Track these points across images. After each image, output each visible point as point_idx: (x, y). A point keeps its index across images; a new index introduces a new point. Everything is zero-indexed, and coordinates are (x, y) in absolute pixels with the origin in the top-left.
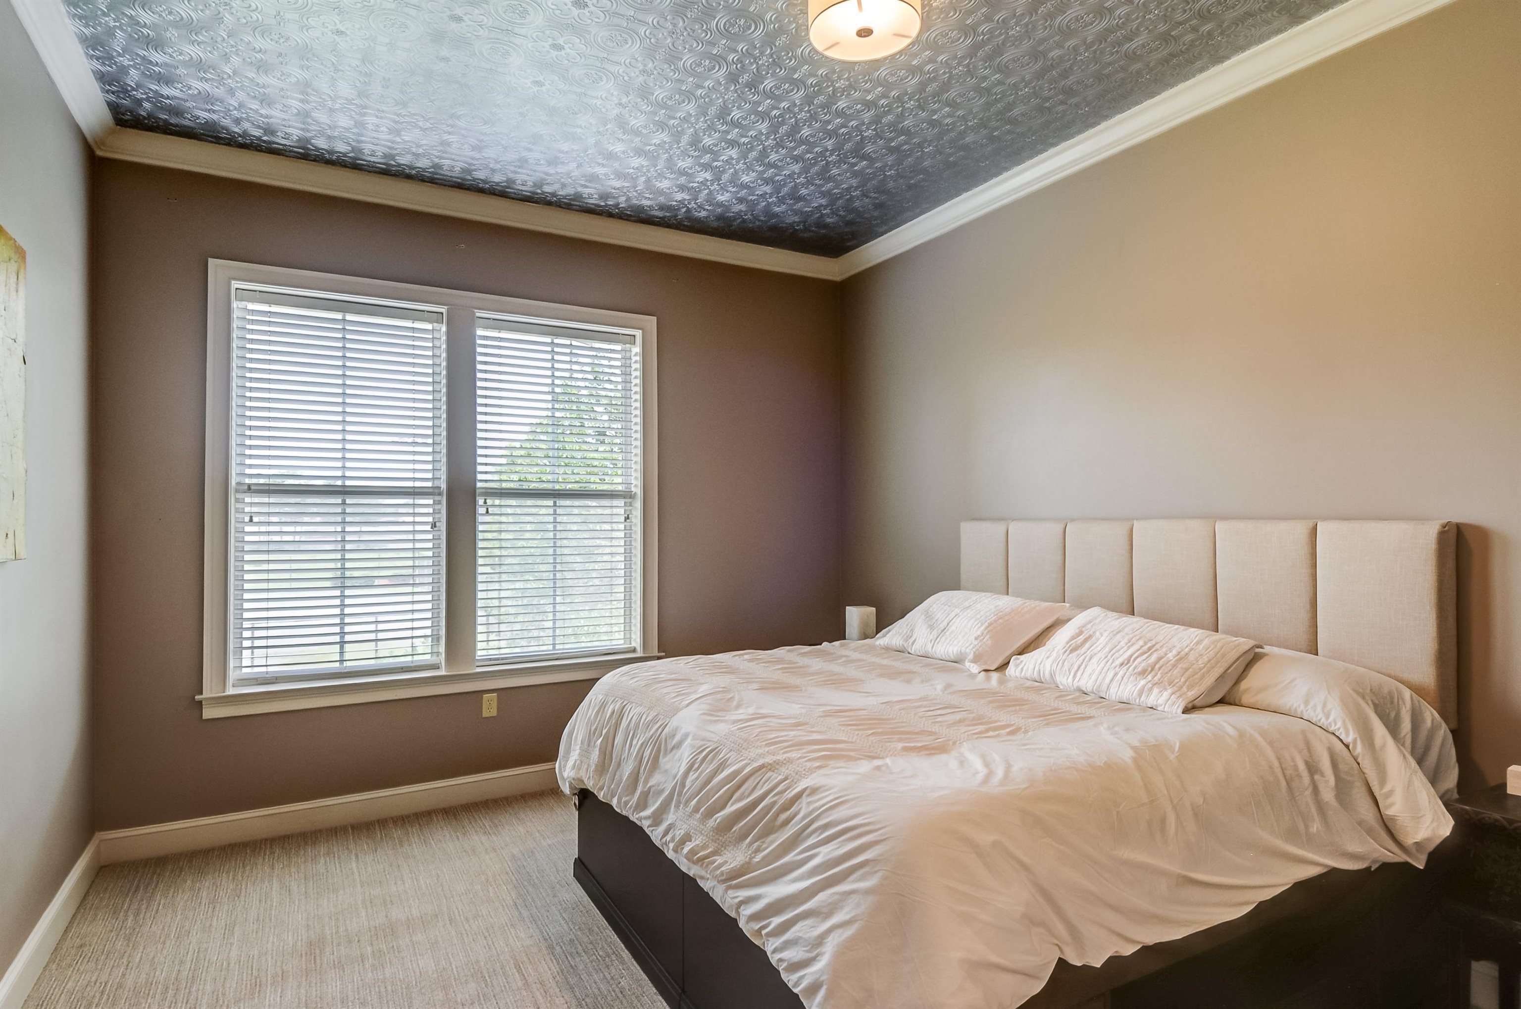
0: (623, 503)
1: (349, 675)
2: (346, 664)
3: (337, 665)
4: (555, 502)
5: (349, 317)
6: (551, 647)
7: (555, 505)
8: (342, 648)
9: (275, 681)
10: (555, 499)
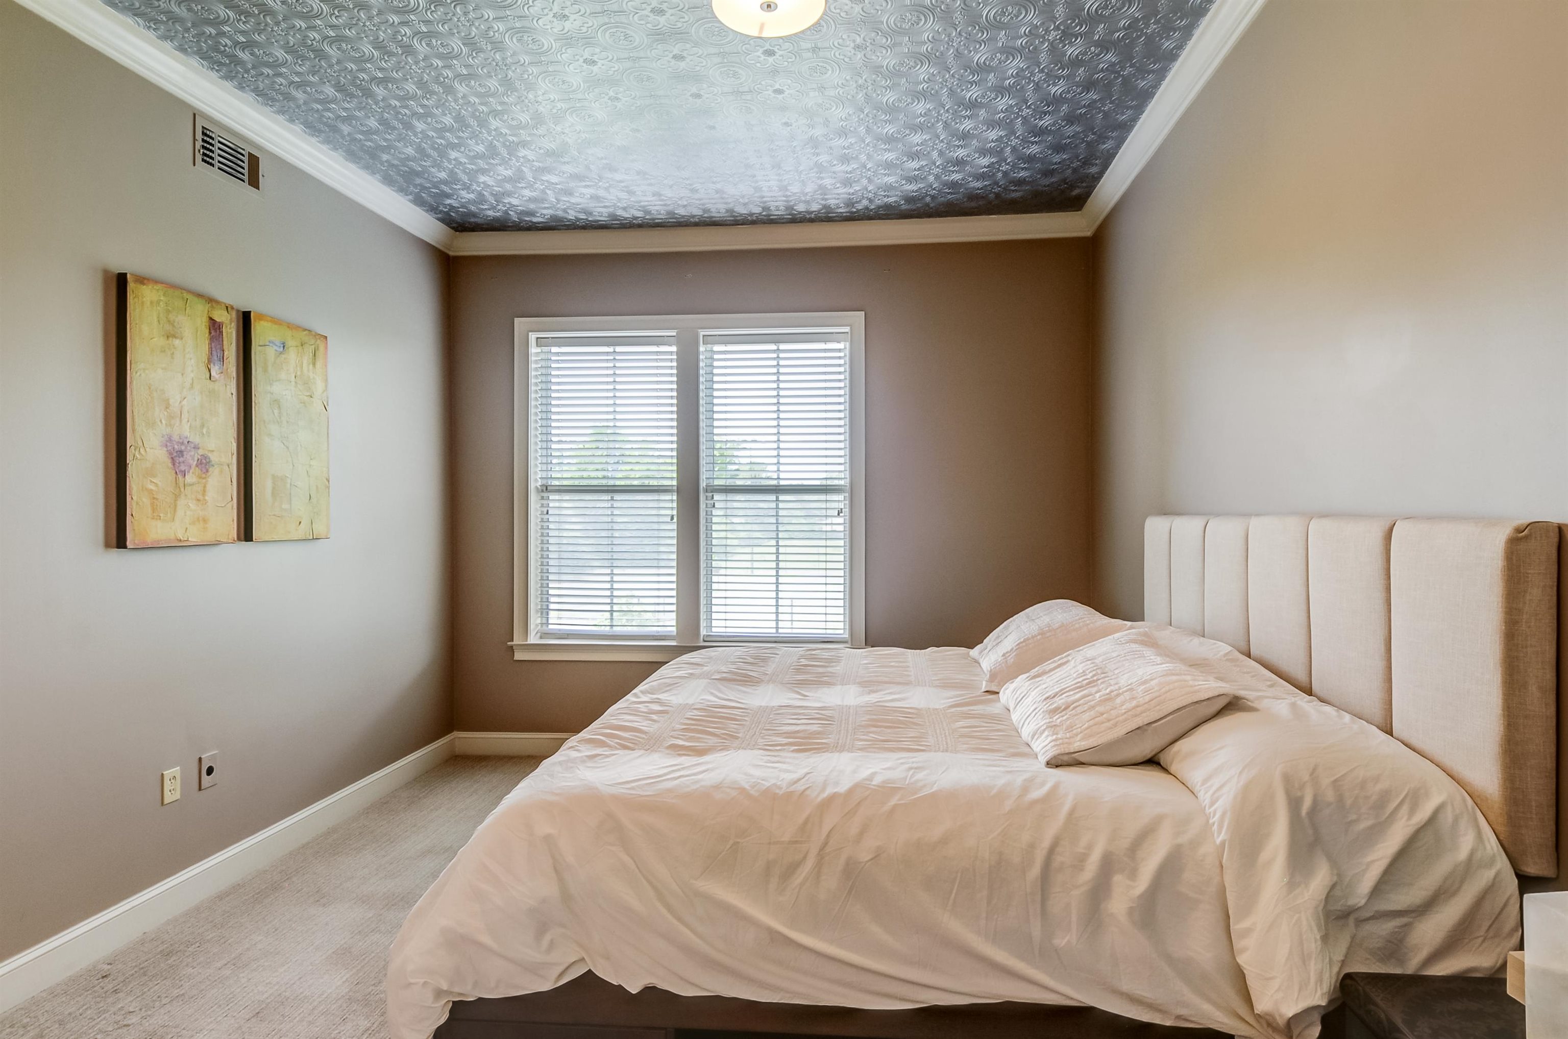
0: (843, 497)
1: (618, 638)
2: (615, 628)
3: (608, 628)
4: (777, 498)
5: (618, 349)
6: (774, 631)
7: (777, 500)
8: (612, 615)
9: (566, 637)
10: (778, 495)
